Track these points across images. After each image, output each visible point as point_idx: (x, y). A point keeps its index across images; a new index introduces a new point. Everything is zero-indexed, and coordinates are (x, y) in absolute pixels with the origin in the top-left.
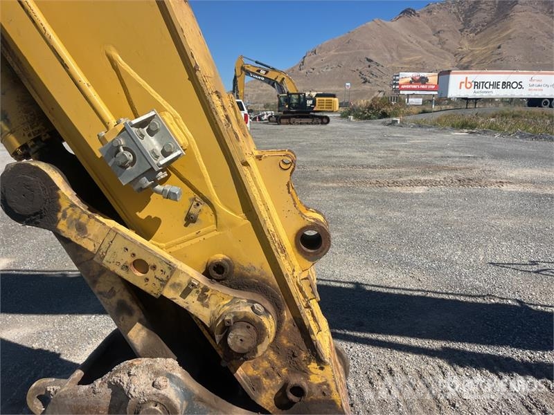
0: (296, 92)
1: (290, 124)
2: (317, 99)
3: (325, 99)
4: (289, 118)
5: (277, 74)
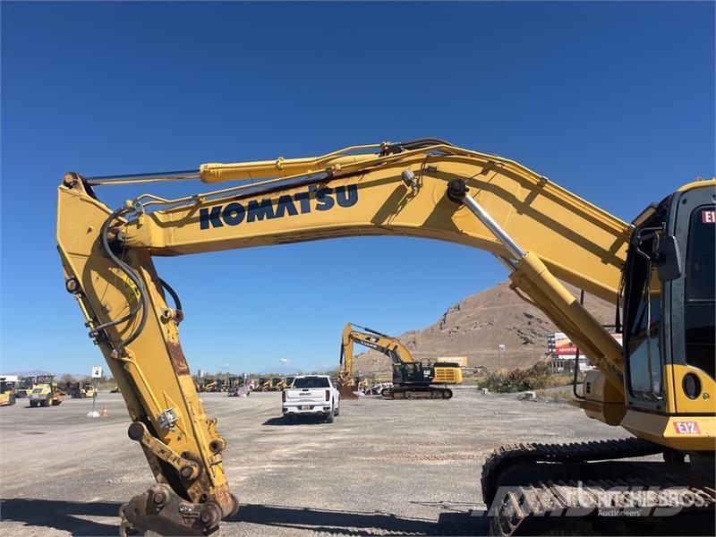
0: (411, 361)
1: (406, 398)
2: (436, 369)
3: (445, 368)
4: (404, 391)
5: (389, 341)
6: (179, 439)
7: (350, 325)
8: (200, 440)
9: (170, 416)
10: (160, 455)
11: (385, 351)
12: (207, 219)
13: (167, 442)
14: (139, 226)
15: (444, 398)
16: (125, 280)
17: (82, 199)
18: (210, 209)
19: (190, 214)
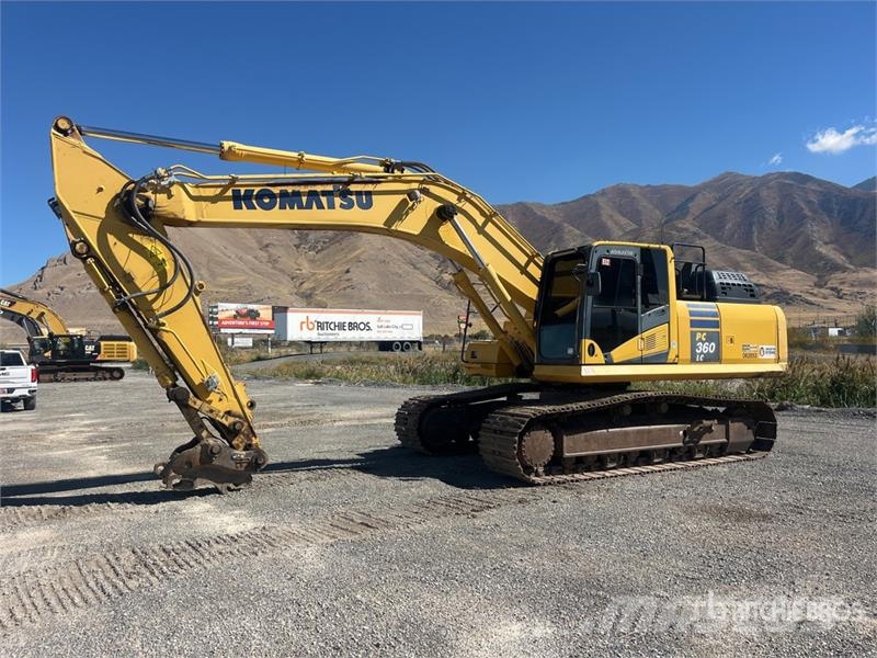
0: (65, 333)
1: (57, 381)
2: (102, 343)
3: (115, 343)
6: (221, 400)
8: (241, 402)
9: (215, 380)
12: (240, 200)
15: (113, 378)
16: (149, 248)
17: (85, 152)
18: (243, 190)
19: (223, 192)
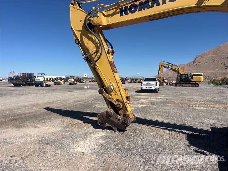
0: (184, 74)
1: (181, 86)
2: (193, 76)
3: (197, 76)
4: (181, 84)
5: (176, 67)
6: (115, 95)
7: (162, 61)
8: (122, 96)
9: (112, 87)
10: (109, 100)
11: (174, 70)
12: (123, 12)
13: (111, 96)
14: (98, 17)
15: (196, 86)
16: (94, 38)
17: (77, 9)
18: (123, 7)
